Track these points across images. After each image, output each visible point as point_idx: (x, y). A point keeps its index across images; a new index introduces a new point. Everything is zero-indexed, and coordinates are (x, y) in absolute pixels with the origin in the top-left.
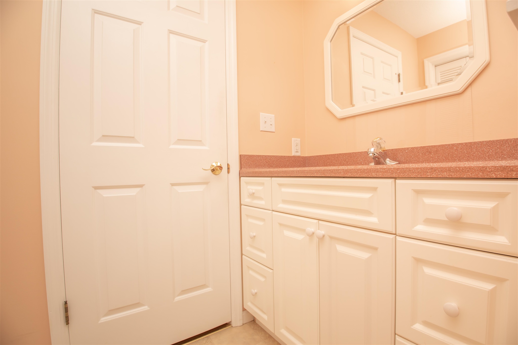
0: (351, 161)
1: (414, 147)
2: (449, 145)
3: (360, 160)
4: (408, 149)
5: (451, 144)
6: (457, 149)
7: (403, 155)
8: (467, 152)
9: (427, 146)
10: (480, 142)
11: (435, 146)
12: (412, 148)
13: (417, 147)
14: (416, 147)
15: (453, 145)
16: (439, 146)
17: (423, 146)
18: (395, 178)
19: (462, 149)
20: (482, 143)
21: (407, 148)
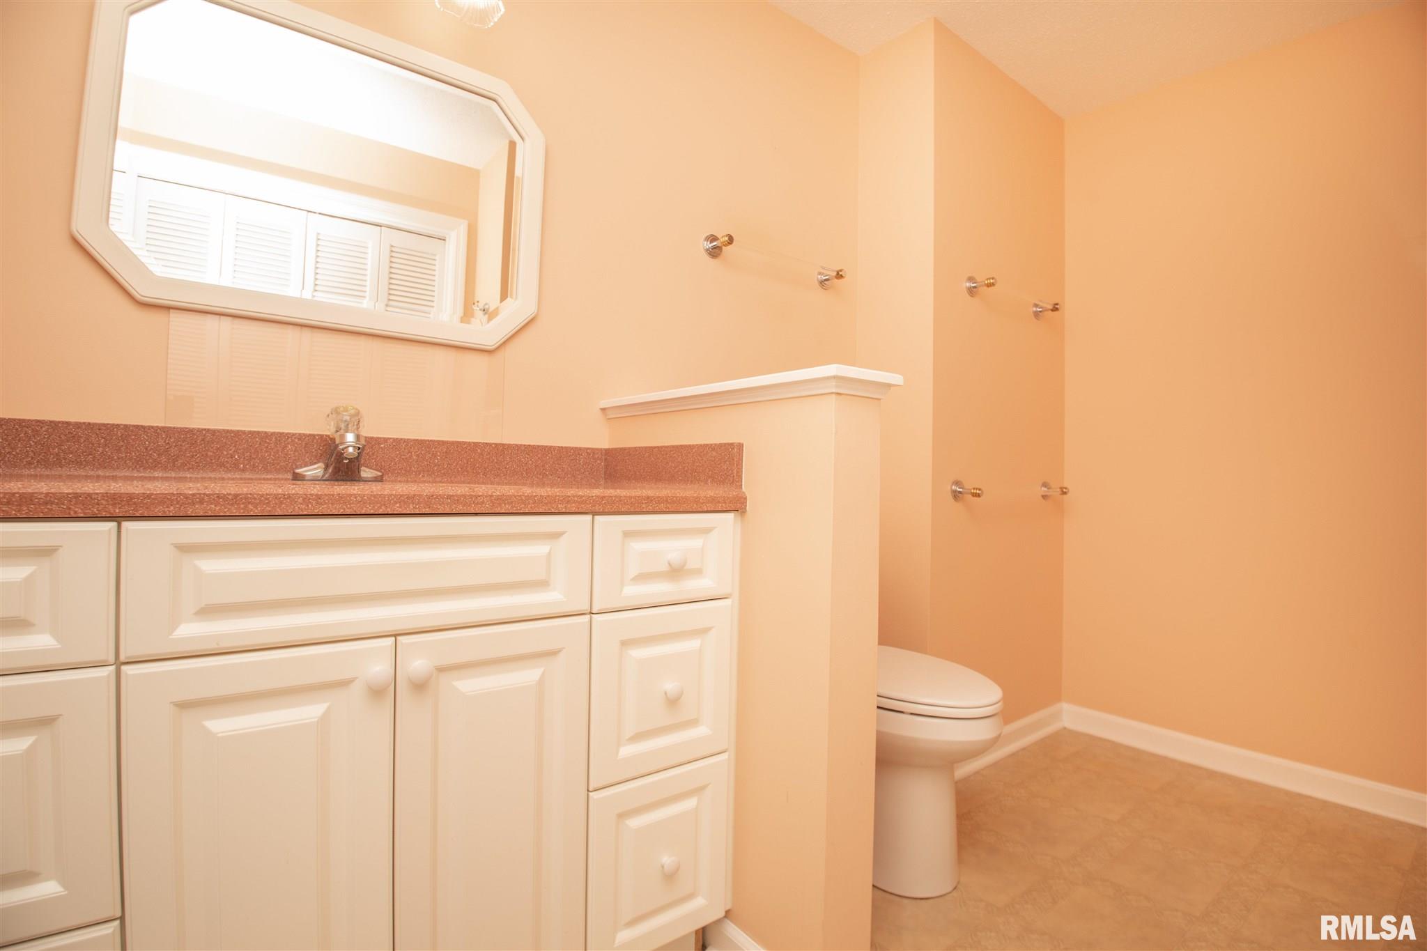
0: (193, 456)
1: (402, 439)
2: (469, 443)
3: (232, 457)
4: (386, 440)
5: (474, 443)
6: (481, 454)
7: (373, 454)
8: (498, 460)
9: (428, 441)
10: (517, 445)
11: (443, 443)
12: (395, 440)
13: (408, 439)
14: (405, 439)
15: (476, 444)
16: (453, 443)
17: (419, 438)
18: (594, 514)
19: (489, 453)
20: (518, 447)
21: (384, 438)
